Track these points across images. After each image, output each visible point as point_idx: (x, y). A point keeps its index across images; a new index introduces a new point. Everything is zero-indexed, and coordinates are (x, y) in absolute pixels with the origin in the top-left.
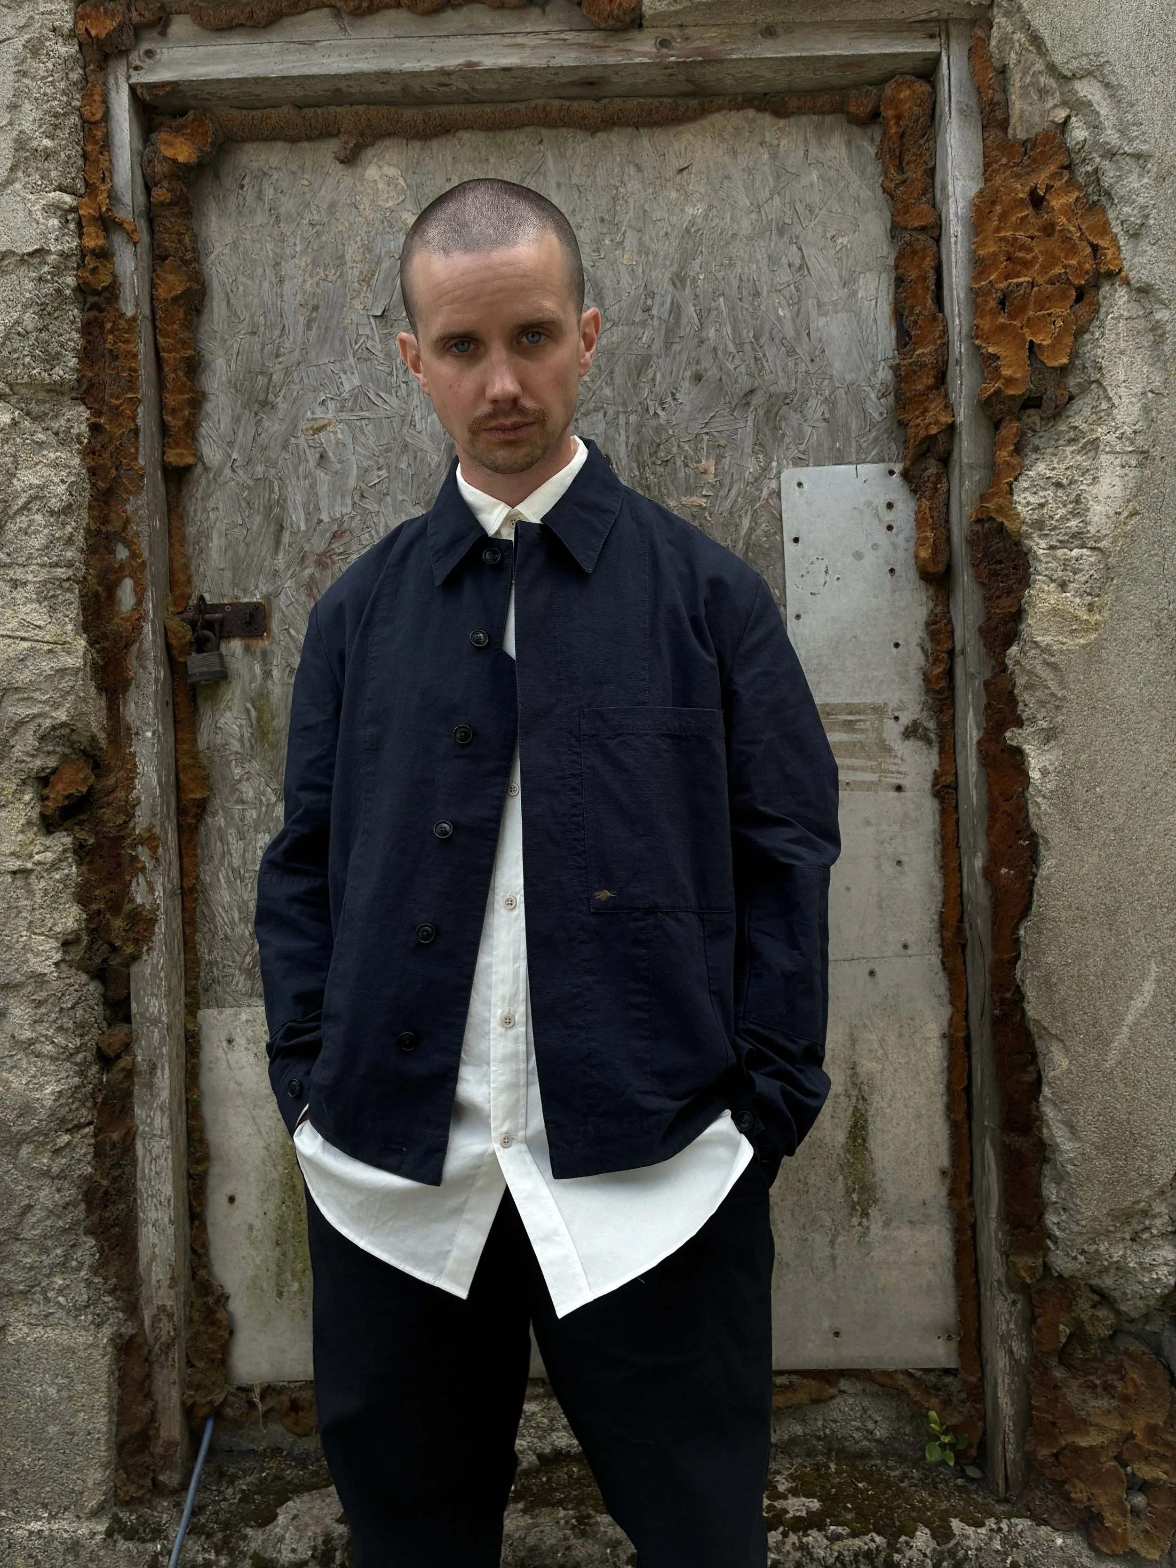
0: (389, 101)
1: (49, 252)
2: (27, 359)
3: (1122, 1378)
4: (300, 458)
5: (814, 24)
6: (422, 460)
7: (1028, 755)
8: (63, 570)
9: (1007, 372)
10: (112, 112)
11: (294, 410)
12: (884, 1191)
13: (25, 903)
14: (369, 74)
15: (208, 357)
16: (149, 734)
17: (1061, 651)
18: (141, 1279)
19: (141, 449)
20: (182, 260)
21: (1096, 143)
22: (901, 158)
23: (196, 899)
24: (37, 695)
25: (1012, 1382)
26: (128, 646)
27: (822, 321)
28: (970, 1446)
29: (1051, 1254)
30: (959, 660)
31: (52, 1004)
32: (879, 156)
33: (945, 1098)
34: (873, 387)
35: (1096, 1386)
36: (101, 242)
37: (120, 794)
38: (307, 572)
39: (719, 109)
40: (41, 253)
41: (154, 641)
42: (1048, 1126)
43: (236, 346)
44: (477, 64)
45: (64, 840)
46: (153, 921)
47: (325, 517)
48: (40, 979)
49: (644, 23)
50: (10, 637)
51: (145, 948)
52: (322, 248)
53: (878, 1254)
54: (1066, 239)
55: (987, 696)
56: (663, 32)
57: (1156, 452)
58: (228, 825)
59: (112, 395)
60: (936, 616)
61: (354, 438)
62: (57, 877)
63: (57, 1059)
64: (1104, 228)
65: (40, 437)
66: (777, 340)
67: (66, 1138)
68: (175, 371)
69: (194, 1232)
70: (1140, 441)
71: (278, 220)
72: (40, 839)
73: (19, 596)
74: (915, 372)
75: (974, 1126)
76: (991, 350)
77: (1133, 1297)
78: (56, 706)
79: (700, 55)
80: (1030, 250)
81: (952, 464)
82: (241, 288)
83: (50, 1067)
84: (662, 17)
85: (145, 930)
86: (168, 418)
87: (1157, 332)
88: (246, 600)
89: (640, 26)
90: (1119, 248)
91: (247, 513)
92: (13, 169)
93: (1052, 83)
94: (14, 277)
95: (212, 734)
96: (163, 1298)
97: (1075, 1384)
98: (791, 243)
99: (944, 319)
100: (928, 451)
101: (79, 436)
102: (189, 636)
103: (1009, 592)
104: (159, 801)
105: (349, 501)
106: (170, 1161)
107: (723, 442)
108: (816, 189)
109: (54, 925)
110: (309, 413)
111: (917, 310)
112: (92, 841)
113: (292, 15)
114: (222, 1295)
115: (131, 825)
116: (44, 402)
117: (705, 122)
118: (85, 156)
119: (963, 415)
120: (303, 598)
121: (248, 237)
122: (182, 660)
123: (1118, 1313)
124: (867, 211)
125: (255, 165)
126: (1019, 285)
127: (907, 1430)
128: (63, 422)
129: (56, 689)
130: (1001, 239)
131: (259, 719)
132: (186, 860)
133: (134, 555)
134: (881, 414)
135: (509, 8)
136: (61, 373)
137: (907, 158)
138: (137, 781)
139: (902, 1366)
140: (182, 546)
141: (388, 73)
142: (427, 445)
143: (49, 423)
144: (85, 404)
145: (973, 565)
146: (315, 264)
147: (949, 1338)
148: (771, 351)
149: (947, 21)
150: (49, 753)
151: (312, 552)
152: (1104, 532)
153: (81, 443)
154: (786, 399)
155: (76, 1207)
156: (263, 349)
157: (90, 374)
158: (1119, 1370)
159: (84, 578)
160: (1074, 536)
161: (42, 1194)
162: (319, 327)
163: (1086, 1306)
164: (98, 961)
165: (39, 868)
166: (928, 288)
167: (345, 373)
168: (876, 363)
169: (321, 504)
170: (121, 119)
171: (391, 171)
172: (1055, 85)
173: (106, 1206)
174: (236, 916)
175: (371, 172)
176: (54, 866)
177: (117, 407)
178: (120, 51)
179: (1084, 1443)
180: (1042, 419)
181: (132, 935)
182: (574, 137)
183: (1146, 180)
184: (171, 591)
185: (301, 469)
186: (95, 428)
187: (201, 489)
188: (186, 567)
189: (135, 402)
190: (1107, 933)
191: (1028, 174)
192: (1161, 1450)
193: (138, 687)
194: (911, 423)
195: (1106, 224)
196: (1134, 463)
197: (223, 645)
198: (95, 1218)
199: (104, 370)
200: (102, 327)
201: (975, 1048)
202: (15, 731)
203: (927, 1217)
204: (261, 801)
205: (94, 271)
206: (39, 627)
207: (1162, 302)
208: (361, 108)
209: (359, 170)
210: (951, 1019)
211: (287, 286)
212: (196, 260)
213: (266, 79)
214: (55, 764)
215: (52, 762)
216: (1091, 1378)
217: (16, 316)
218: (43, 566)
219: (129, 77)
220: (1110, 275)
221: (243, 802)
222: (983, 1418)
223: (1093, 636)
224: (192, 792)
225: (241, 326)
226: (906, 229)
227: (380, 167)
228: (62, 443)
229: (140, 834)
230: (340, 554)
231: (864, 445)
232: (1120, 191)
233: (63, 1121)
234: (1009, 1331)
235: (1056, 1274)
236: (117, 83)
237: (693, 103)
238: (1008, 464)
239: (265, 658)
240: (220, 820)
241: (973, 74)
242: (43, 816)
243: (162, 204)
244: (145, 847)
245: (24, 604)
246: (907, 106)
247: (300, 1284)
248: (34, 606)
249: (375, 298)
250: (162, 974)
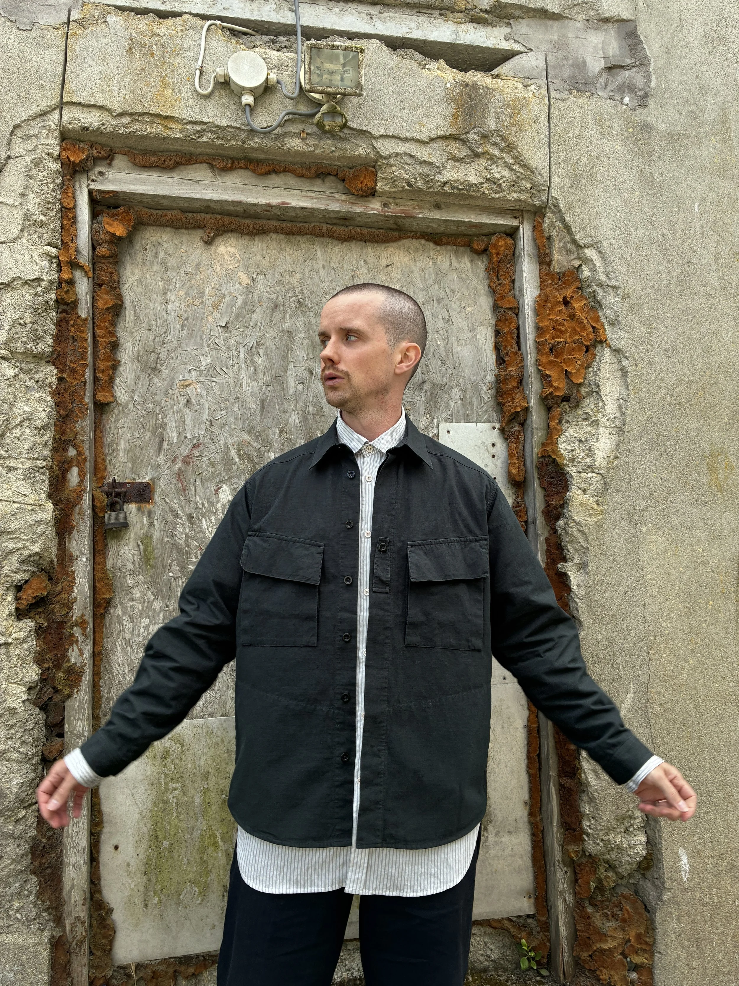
0: (236, 215)
1: (43, 280)
2: (25, 339)
3: (621, 910)
4: (176, 401)
5: (460, 205)
6: (246, 407)
7: (569, 577)
8: (41, 462)
9: (555, 384)
10: (78, 203)
11: (172, 375)
12: (495, 816)
13: (6, 663)
14: (229, 202)
15: (121, 341)
16: (84, 560)
17: (586, 525)
18: (64, 900)
19: (87, 393)
20: (111, 287)
21: (594, 279)
22: (498, 273)
23: (102, 659)
24: (22, 536)
25: (566, 917)
26: (74, 506)
27: (459, 349)
28: (543, 957)
29: (586, 843)
30: (531, 527)
31: (19, 727)
32: (487, 270)
33: (526, 761)
34: (484, 384)
35: (608, 915)
36: (71, 276)
37: (64, 596)
38: (178, 466)
39: (407, 238)
40: (38, 280)
41: (89, 504)
42: (585, 773)
43: (139, 336)
44: (288, 204)
45: (28, 624)
46: (82, 673)
47: (189, 435)
48: (12, 711)
49: (376, 194)
50: (6, 501)
51: (76, 690)
52: (191, 287)
53: (492, 852)
54: (580, 322)
55: (547, 546)
56: (385, 200)
57: (626, 428)
58: (123, 614)
59: (71, 361)
60: (518, 503)
61: (207, 392)
62: (26, 647)
63: (21, 762)
64: (598, 319)
65: (29, 383)
66: (437, 357)
67: (23, 812)
68: (105, 349)
69: (93, 870)
70: (618, 423)
71: (166, 270)
72: (16, 624)
73: (12, 477)
74: (508, 379)
75: (542, 776)
76: (547, 372)
77: (625, 864)
78: (33, 542)
79: (403, 213)
80: (564, 326)
81: (526, 426)
82: (143, 305)
83: (16, 767)
84: (385, 194)
85: (76, 679)
86: (100, 375)
87: (624, 372)
88: (140, 481)
89: (374, 195)
90: (605, 329)
91: (142, 431)
92: (22, 230)
93: (573, 248)
94: (19, 291)
95: (115, 560)
96: (78, 912)
97: (598, 915)
98: (444, 308)
99: (522, 354)
100: (514, 418)
101: (51, 384)
102: (106, 501)
103: (558, 493)
104: (88, 599)
105: (203, 427)
106: (85, 824)
107: (409, 408)
108: (456, 282)
109: (24, 677)
110: (181, 377)
111: (509, 348)
112: (46, 624)
113: (187, 165)
114: (110, 909)
115: (70, 614)
116: (30, 363)
117: (400, 243)
118: (62, 227)
119: (533, 402)
120: (174, 481)
121: (148, 277)
122: (101, 515)
123: (617, 873)
124: (480, 296)
125: (154, 239)
126: (560, 342)
127: (508, 953)
128: (42, 376)
129: (34, 532)
130: (551, 319)
131: (145, 551)
132: (97, 635)
133: (80, 454)
134: (489, 398)
135: (306, 178)
136: (43, 347)
137: (501, 273)
138: (75, 588)
139: (505, 916)
140: (102, 448)
141: (239, 202)
142: (250, 399)
143: (32, 375)
144: (54, 365)
145: (539, 478)
146: (187, 294)
147: (530, 897)
148: (434, 362)
149: (522, 211)
150: (25, 571)
151: (181, 455)
152: (602, 466)
153: (51, 388)
154: (442, 387)
155: (27, 856)
156: (154, 339)
157: (59, 349)
158: (619, 905)
159: (51, 466)
160: (589, 467)
161: (9, 849)
162: (188, 329)
163: (603, 871)
164: (46, 699)
165: (15, 642)
166: (513, 338)
167: (203, 355)
168: (486, 372)
169: (187, 428)
170: (83, 208)
171: (232, 250)
172: (575, 249)
173: (43, 856)
174: (126, 669)
175: (222, 249)
176: (24, 640)
177: (74, 369)
178: (84, 170)
179: (606, 947)
180: (570, 407)
181: (68, 683)
182: (332, 243)
183: (617, 299)
184: (95, 474)
185: (175, 407)
186: (61, 380)
187: (114, 416)
188: (104, 460)
189: (85, 366)
190: (610, 669)
191: (561, 289)
192: (644, 947)
193: (78, 531)
194: (506, 405)
195: (599, 317)
196: (615, 433)
197: (125, 507)
198: (36, 863)
199: (67, 347)
200: (67, 322)
201: (543, 733)
202: (5, 558)
203: (517, 828)
204: (144, 599)
205: (67, 292)
206: (25, 495)
207: (625, 357)
208: (219, 217)
209: (213, 248)
210: (529, 717)
211: (170, 305)
212: (118, 287)
213: (170, 197)
214: (27, 578)
215: (26, 577)
216: (605, 911)
217: (19, 314)
218: (28, 459)
219: (88, 185)
220: (601, 342)
221: (133, 600)
222: (549, 941)
223: (600, 517)
224: (104, 594)
225: (142, 326)
226: (502, 307)
227: (226, 247)
228: (40, 387)
229: (75, 620)
230: (197, 457)
231: (480, 413)
232: (605, 302)
233: (22, 801)
234: (564, 888)
235: (588, 854)
236: (80, 187)
237: (396, 234)
238: (556, 429)
239: (150, 515)
240: (119, 611)
241: (534, 239)
242: (17, 609)
243: (103, 256)
244: (78, 628)
245: (16, 481)
246: (502, 248)
247: (159, 898)
248: (22, 483)
249: (221, 316)
250: (86, 706)
